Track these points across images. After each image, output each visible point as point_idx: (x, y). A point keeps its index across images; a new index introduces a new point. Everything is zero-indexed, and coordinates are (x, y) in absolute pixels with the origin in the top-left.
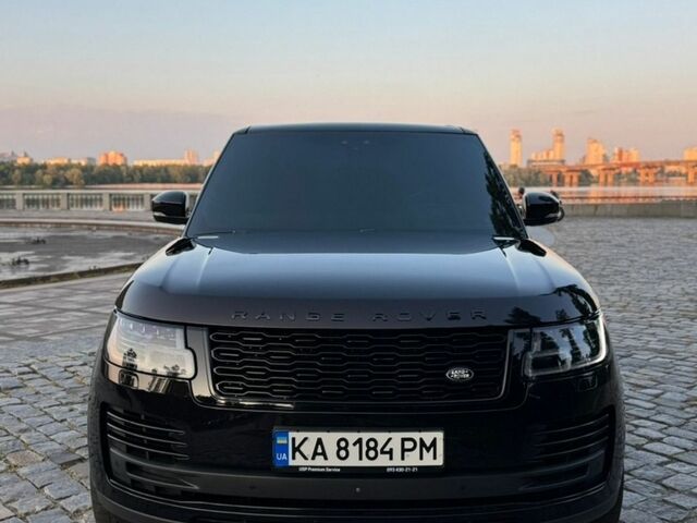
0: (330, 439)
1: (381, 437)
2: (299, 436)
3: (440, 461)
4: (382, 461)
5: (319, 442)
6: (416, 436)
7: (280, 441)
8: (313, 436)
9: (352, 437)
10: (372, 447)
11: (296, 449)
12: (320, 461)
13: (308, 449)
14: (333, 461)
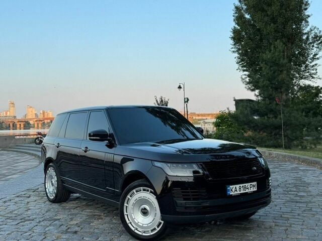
0: (237, 186)
1: (246, 185)
2: (231, 187)
3: (256, 190)
4: (247, 191)
5: (236, 188)
6: (252, 183)
7: (228, 189)
8: (234, 186)
9: (241, 185)
10: (245, 188)
11: (231, 190)
12: (236, 193)
13: (234, 190)
14: (239, 192)
